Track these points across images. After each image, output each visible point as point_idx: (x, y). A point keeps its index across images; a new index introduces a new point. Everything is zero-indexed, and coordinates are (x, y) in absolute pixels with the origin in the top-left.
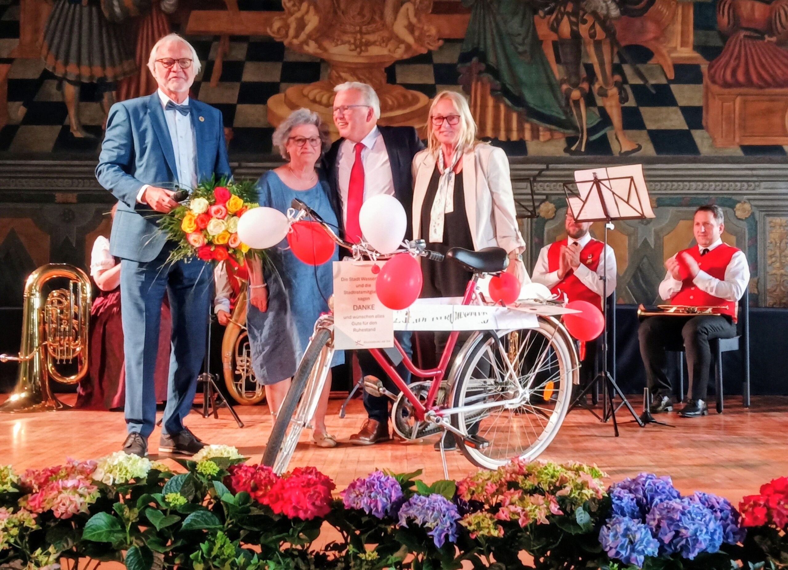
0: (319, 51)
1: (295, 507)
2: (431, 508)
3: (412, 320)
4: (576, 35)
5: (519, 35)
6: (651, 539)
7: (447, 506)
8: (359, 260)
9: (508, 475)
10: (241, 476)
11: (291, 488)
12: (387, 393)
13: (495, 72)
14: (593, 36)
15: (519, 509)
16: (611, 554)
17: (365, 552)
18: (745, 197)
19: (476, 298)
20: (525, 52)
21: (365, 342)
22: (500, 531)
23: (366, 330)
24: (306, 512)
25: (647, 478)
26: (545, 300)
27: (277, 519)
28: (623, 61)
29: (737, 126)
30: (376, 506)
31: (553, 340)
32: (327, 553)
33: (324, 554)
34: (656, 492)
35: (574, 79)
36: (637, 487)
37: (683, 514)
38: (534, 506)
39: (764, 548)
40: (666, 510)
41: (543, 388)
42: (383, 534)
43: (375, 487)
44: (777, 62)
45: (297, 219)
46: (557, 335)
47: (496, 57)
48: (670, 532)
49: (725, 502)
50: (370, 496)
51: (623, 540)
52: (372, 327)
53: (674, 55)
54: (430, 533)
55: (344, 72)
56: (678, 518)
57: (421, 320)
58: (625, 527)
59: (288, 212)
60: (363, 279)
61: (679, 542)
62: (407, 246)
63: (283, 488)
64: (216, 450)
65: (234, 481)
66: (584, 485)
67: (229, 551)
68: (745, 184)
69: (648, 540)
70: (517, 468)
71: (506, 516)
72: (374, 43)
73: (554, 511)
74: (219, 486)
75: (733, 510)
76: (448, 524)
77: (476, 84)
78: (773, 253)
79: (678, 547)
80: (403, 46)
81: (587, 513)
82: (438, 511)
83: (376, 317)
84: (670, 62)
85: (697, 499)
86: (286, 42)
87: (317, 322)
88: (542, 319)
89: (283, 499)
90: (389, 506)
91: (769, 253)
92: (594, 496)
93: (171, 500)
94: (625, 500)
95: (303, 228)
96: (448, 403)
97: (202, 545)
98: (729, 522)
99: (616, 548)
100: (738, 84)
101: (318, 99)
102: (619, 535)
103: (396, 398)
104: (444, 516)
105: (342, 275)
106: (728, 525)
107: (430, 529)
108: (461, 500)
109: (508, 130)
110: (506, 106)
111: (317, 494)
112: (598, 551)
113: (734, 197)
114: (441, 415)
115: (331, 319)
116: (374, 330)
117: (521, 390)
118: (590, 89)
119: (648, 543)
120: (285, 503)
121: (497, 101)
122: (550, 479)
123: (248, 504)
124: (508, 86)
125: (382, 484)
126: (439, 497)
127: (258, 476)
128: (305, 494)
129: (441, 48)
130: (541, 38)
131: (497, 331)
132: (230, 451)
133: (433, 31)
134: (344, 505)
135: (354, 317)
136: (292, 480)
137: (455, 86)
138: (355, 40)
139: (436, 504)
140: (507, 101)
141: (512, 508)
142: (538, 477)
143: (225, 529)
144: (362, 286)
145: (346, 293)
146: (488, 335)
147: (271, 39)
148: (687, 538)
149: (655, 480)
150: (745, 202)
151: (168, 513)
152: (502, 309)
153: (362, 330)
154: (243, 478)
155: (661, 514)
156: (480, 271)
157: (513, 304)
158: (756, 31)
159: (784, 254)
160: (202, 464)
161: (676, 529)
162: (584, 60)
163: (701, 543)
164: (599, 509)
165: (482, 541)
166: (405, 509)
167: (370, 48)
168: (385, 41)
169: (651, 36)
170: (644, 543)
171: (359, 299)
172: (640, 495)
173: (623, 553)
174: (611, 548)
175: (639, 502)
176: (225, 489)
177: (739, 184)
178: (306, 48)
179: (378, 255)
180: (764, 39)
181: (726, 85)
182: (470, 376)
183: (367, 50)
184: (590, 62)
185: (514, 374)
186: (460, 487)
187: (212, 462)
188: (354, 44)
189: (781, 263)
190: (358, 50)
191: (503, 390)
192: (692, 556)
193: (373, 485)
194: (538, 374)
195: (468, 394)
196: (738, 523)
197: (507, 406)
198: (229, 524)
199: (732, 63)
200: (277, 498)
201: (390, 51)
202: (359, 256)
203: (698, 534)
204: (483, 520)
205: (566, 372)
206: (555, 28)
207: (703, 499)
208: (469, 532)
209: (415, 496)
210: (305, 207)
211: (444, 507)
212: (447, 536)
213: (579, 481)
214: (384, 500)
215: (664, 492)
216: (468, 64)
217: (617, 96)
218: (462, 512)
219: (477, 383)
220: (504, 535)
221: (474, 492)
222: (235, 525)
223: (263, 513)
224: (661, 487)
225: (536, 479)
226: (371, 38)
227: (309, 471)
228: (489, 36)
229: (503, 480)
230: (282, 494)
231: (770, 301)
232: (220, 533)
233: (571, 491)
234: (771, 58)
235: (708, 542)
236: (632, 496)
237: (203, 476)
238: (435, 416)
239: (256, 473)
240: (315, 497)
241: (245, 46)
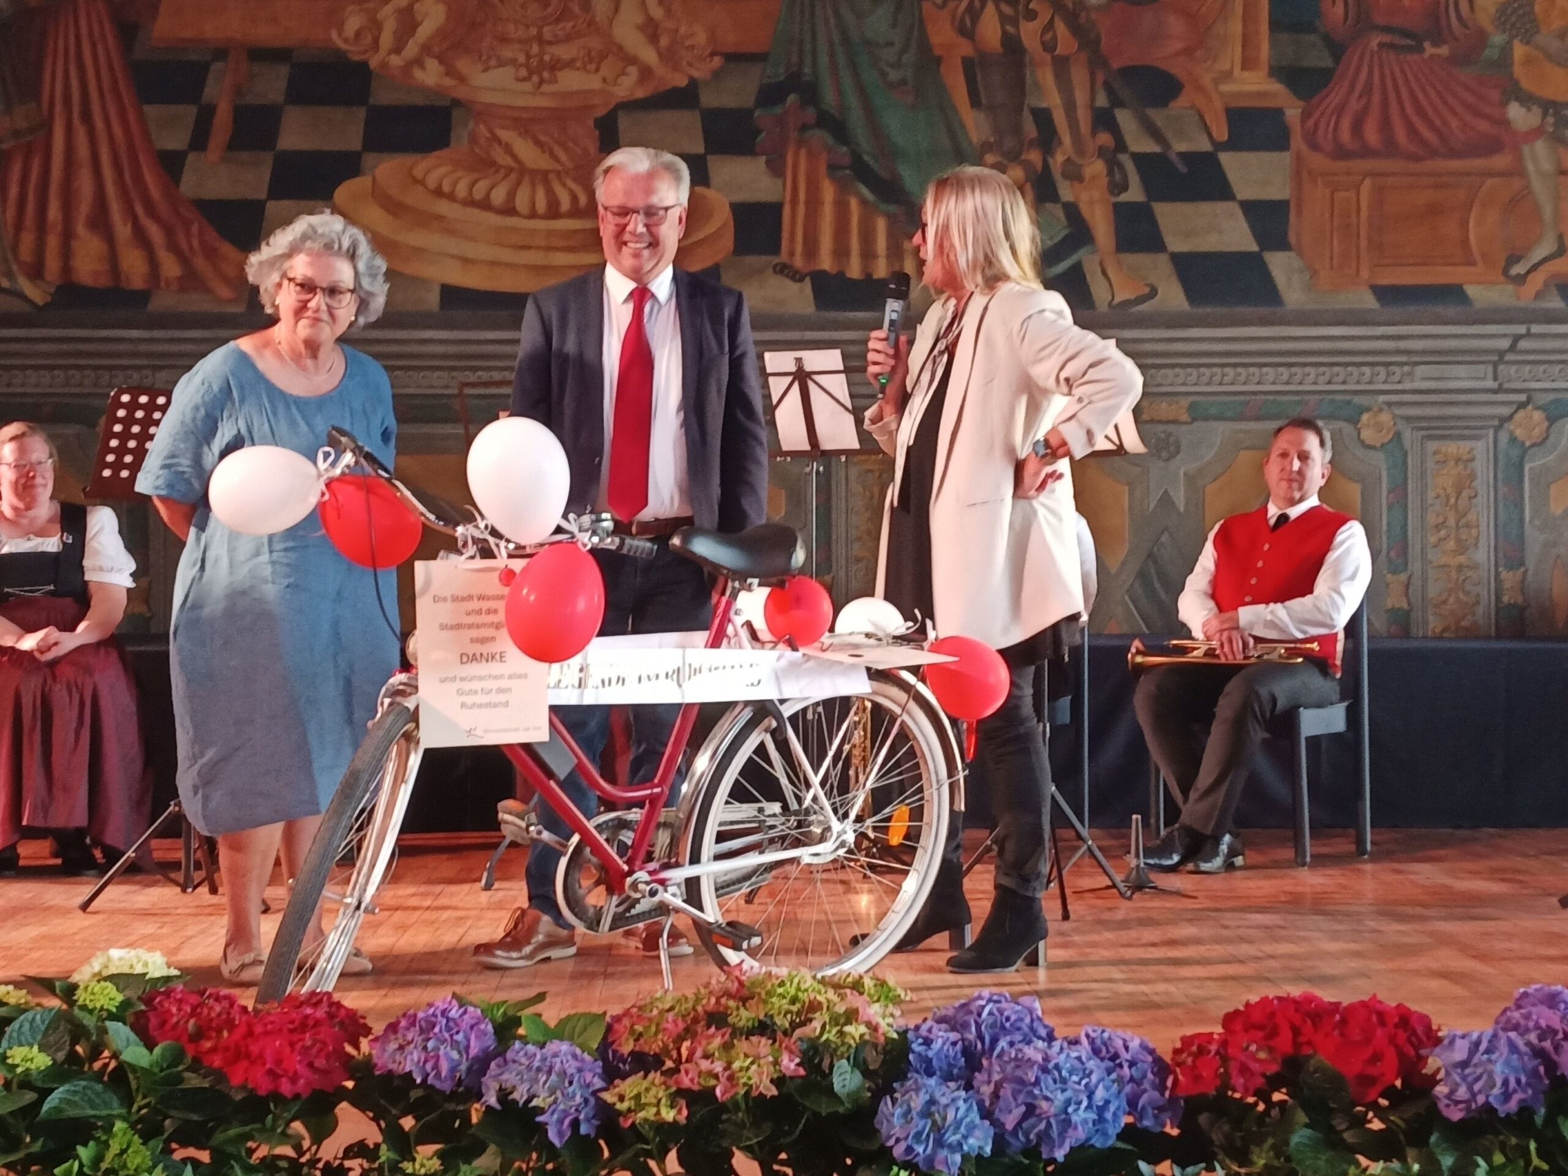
0: (448, 82)
1: (270, 1072)
2: (546, 1069)
3: (593, 681)
4: (1013, 46)
5: (890, 44)
6: (977, 1120)
7: (578, 1064)
8: (472, 557)
9: (713, 1000)
10: (169, 1011)
11: (267, 1033)
12: (546, 835)
13: (838, 129)
14: (1049, 47)
15: (718, 1067)
16: (898, 1151)
17: (414, 1160)
18: (1382, 398)
19: (736, 635)
20: (903, 82)
21: (486, 731)
22: (680, 1112)
23: (489, 705)
24: (294, 1079)
25: (990, 1001)
26: (887, 635)
27: (238, 1097)
28: (1116, 102)
29: (1364, 243)
30: (436, 1066)
31: (905, 717)
32: (347, 1164)
33: (341, 1165)
34: (1003, 1027)
35: (1009, 143)
36: (966, 1018)
37: (1045, 1070)
38: (749, 1060)
39: (1217, 1137)
40: (1013, 1064)
41: (888, 819)
42: (457, 1124)
43: (437, 1030)
44: (1451, 100)
45: (337, 471)
46: (913, 706)
47: (840, 92)
48: (1017, 1106)
49: (1144, 1047)
50: (425, 1048)
51: (919, 1124)
52: (502, 698)
53: (1226, 88)
54: (540, 1119)
55: (504, 127)
56: (1033, 1080)
57: (614, 681)
58: (927, 1097)
59: (320, 456)
60: (481, 598)
61: (1034, 1126)
62: (573, 527)
63: (250, 1034)
64: (121, 959)
65: (154, 1021)
66: (851, 1016)
67: (138, 1160)
68: (1382, 370)
69: (972, 1122)
70: (734, 987)
71: (692, 1080)
72: (570, 64)
73: (788, 1068)
74: (120, 1033)
75: (1158, 1061)
76: (578, 1099)
77: (796, 155)
78: (1441, 520)
79: (1032, 1136)
80: (633, 70)
81: (857, 1073)
82: (558, 1075)
83: (510, 677)
84: (1218, 105)
85: (1084, 1040)
86: (374, 63)
87: (383, 690)
88: (875, 675)
89: (248, 1055)
90: (463, 1067)
91: (1432, 519)
92: (867, 1037)
93: (17, 1061)
94: (936, 1046)
95: (351, 489)
96: (677, 855)
97: (81, 1151)
98: (1146, 1085)
99: (906, 1138)
100: (1367, 152)
101: (446, 188)
102: (914, 1113)
103: (566, 847)
104: (571, 1083)
105: (434, 590)
106: (1145, 1091)
107: (541, 1111)
108: (615, 1052)
109: (868, 254)
110: (864, 202)
111: (318, 1045)
112: (875, 1146)
113: (1357, 400)
114: (663, 882)
115: (413, 682)
116: (507, 704)
117: (836, 825)
118: (1046, 165)
119: (971, 1128)
120: (253, 1063)
121: (843, 190)
122: (786, 1007)
123: (181, 1068)
124: (866, 158)
125: (451, 1024)
126: (565, 1047)
127: (205, 1011)
128: (292, 1045)
129: (716, 74)
130: (937, 52)
131: (782, 701)
132: (150, 961)
133: (701, 37)
134: (376, 1065)
135: (462, 679)
136: (271, 1018)
137: (749, 158)
138: (528, 56)
139: (558, 1060)
140: (865, 191)
141: (705, 1065)
142: (765, 1002)
143: (134, 1118)
144: (479, 612)
145: (443, 627)
146: (762, 710)
147: (339, 54)
148: (1048, 1118)
149: (1004, 1005)
150: (1381, 410)
151: (14, 1086)
152: (789, 655)
153: (480, 706)
154: (172, 1015)
155: (1003, 1070)
156: (742, 576)
157: (817, 644)
158: (1405, 33)
159: (1463, 521)
160: (86, 988)
161: (1030, 1100)
162: (1033, 101)
163: (1076, 1128)
164: (884, 1062)
165: (646, 1130)
166: (498, 1071)
167: (560, 75)
168: (593, 61)
169: (1178, 45)
170: (963, 1130)
171: (472, 641)
172: (972, 1035)
173: (920, 1149)
174: (898, 1140)
175: (968, 1052)
176: (133, 1037)
177: (1367, 370)
178: (418, 74)
179: (511, 546)
180: (1423, 50)
181: (1341, 153)
182: (725, 797)
183: (554, 80)
184: (1044, 105)
185: (821, 794)
186: (616, 1026)
187: (108, 984)
188: (527, 66)
189: (1458, 541)
190: (535, 79)
191: (800, 825)
192: (1060, 1155)
193: (434, 1026)
194: (873, 790)
195: (721, 837)
196: (1166, 1088)
197: (807, 860)
198: (140, 1108)
199: (1355, 105)
200: (238, 1054)
201: (604, 80)
202: (472, 550)
203: (1070, 1110)
204: (647, 1090)
205: (935, 786)
206: (967, 31)
207: (1098, 1042)
208: (619, 1113)
209: (517, 1044)
210: (353, 446)
211: (571, 1067)
212: (575, 1124)
213: (841, 1009)
214: (455, 1055)
215: (1019, 1029)
216: (778, 110)
217: (1105, 180)
218: (612, 1073)
219: (745, 811)
220: (687, 1118)
221: (641, 1035)
222: (154, 1110)
223: (207, 1085)
224: (1013, 1018)
225: (761, 1006)
226: (564, 52)
227: (314, 1000)
228: (823, 46)
229: (699, 1008)
230: (247, 1046)
231: (1434, 624)
232: (119, 1126)
233: (823, 1027)
234: (1439, 93)
235: (1090, 1124)
236: (954, 1036)
237: (91, 1012)
238: (647, 883)
239: (201, 1005)
240: (314, 1051)
241: (284, 70)
